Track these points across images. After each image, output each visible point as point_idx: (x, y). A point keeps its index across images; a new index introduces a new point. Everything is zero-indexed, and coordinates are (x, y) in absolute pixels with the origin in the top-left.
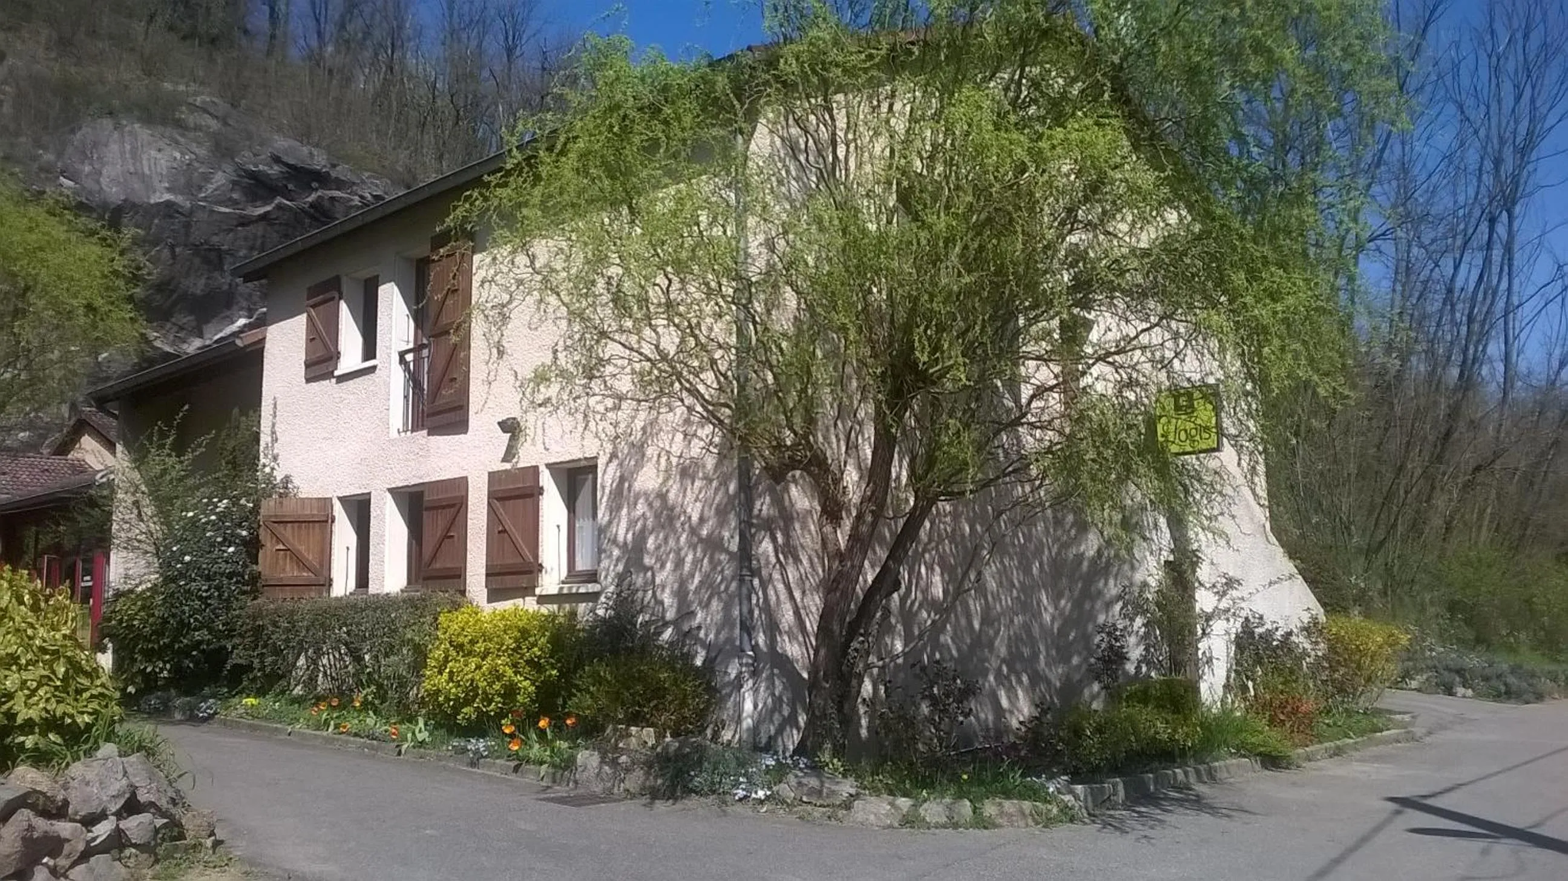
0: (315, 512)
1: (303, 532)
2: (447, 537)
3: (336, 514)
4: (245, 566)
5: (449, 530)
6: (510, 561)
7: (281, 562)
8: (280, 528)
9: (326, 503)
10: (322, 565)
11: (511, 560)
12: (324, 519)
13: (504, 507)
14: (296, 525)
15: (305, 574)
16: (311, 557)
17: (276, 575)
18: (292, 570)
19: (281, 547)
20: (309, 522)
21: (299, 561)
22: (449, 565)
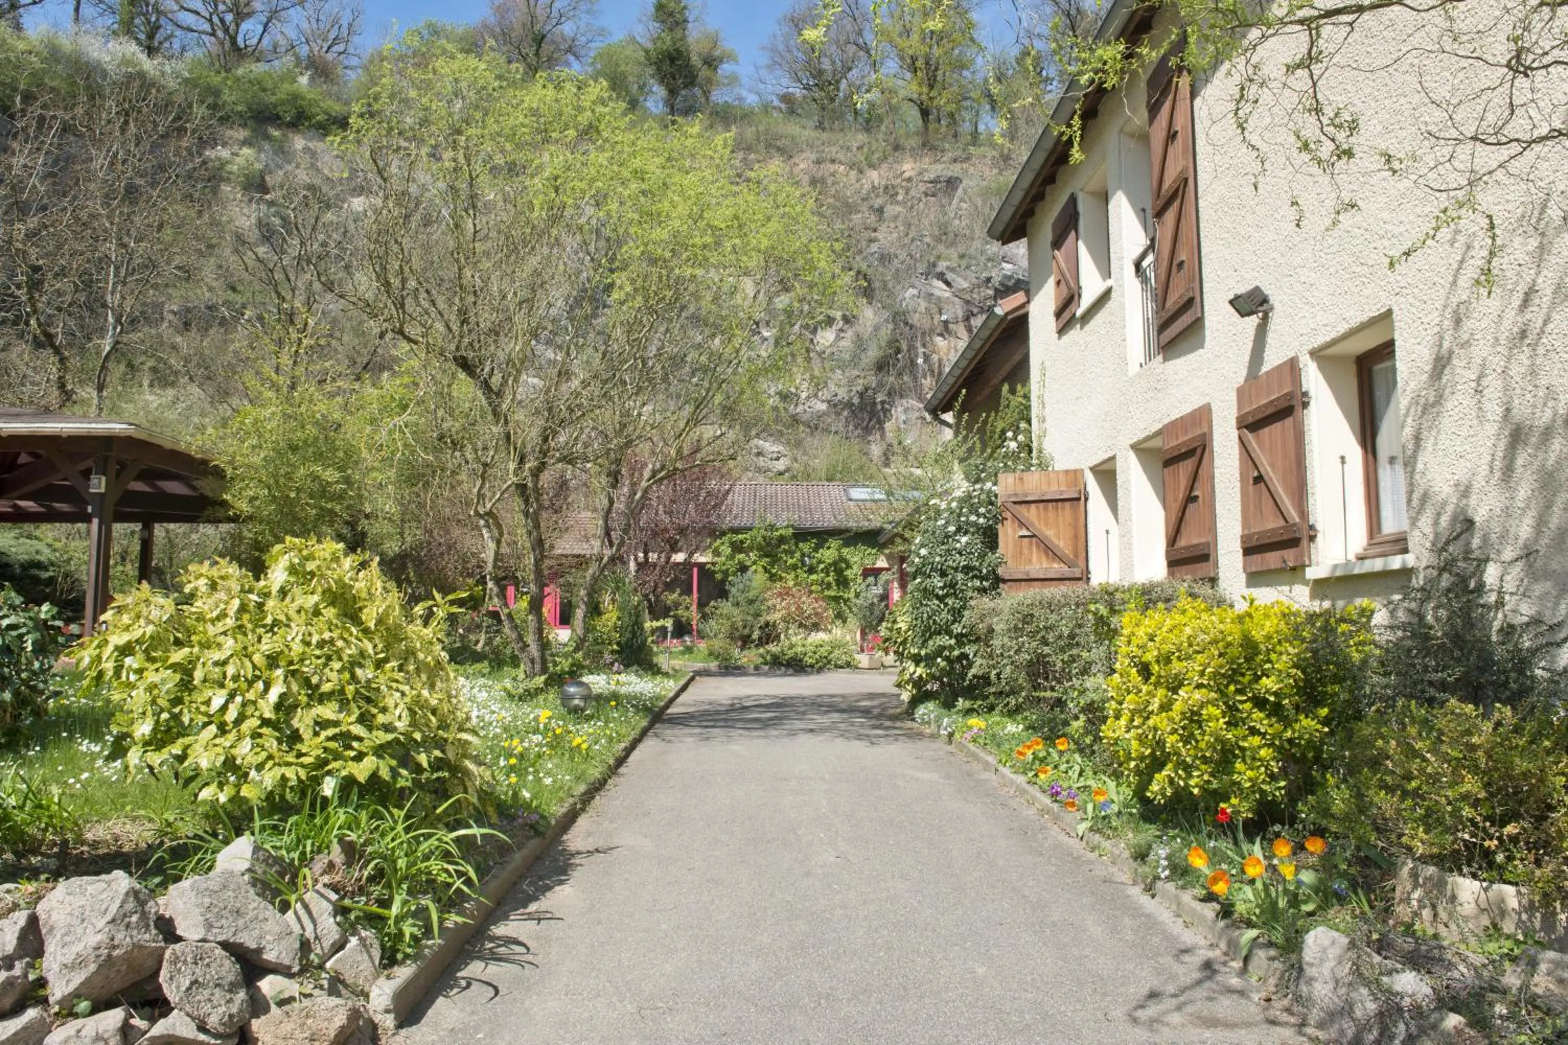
0: (1063, 488)
1: (1051, 514)
2: (1191, 499)
3: (1089, 489)
4: (982, 556)
5: (1192, 488)
6: (1270, 526)
7: (1025, 551)
8: (1022, 509)
9: (1075, 475)
10: (1076, 556)
11: (1272, 523)
12: (1075, 495)
13: (1258, 439)
14: (1041, 505)
15: (1056, 565)
16: (1063, 544)
17: (1022, 568)
18: (1039, 559)
19: (1024, 532)
20: (1057, 501)
21: (1050, 551)
22: (1195, 541)
